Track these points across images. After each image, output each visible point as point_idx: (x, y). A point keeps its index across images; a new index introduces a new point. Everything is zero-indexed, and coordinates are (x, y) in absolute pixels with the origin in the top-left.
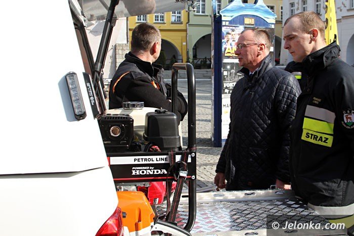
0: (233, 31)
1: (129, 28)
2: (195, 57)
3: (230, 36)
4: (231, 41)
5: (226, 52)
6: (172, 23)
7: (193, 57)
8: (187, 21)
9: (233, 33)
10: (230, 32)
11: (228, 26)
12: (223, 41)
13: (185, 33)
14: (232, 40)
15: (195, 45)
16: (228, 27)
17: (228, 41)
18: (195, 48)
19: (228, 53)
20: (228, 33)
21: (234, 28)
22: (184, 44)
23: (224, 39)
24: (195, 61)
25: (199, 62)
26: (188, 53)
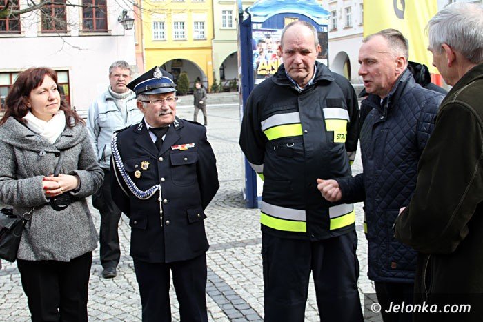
0: (269, 38)
1: (144, 48)
2: (223, 78)
3: (264, 45)
4: (265, 52)
5: (259, 68)
6: (195, 40)
7: (221, 78)
8: (212, 37)
9: (268, 40)
10: (264, 38)
11: (261, 30)
12: (254, 52)
13: (210, 51)
14: (268, 50)
15: (223, 64)
16: (261, 32)
17: (261, 52)
18: (223, 68)
19: (262, 70)
20: (261, 41)
21: (269, 33)
22: (210, 63)
23: (255, 49)
24: (223, 83)
25: (228, 85)
26: (214, 73)
